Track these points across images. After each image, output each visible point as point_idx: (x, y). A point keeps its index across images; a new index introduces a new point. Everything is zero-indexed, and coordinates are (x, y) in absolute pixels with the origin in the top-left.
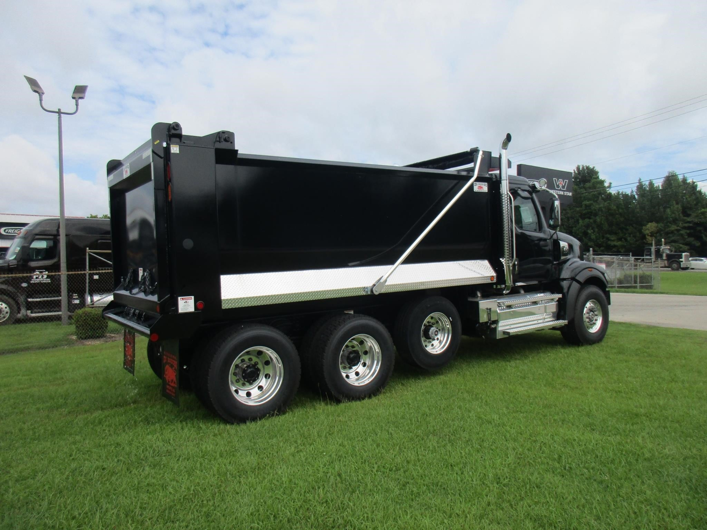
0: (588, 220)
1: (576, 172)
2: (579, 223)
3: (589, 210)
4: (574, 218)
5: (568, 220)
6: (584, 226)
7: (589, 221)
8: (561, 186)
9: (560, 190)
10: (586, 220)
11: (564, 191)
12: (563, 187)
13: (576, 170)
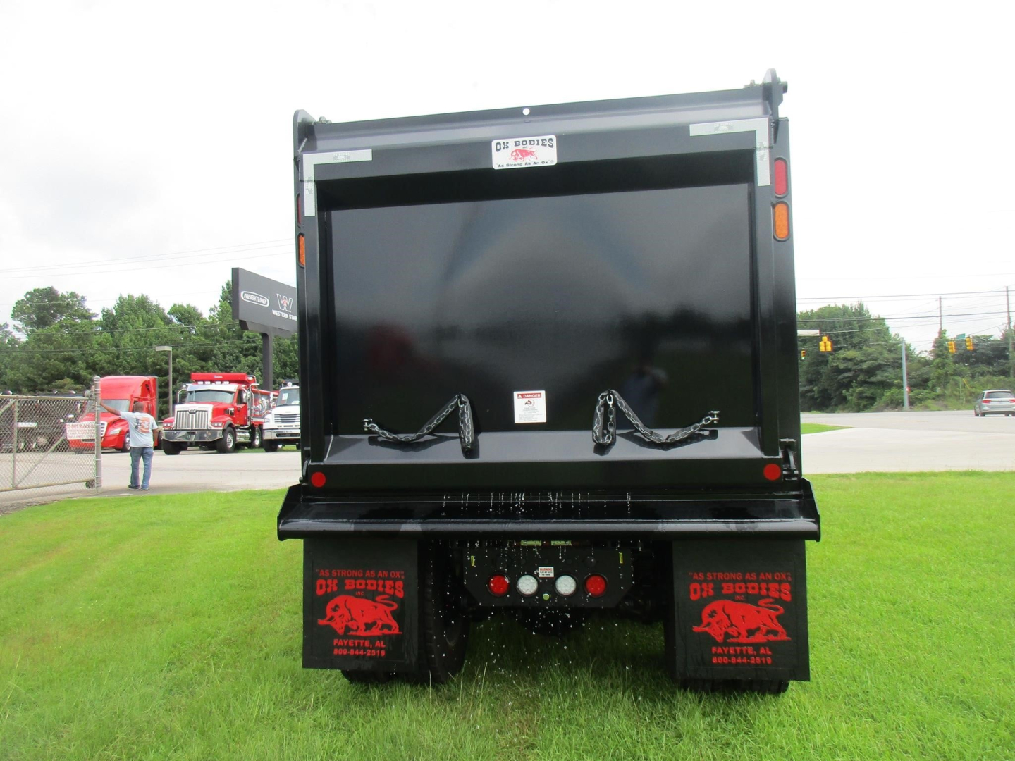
0: (252, 358)
1: (226, 289)
2: (240, 362)
3: (253, 345)
4: (232, 355)
5: (225, 357)
6: (247, 366)
7: (255, 360)
8: (285, 305)
9: (284, 311)
10: (249, 357)
11: (289, 313)
12: (288, 307)
13: (225, 286)
